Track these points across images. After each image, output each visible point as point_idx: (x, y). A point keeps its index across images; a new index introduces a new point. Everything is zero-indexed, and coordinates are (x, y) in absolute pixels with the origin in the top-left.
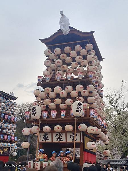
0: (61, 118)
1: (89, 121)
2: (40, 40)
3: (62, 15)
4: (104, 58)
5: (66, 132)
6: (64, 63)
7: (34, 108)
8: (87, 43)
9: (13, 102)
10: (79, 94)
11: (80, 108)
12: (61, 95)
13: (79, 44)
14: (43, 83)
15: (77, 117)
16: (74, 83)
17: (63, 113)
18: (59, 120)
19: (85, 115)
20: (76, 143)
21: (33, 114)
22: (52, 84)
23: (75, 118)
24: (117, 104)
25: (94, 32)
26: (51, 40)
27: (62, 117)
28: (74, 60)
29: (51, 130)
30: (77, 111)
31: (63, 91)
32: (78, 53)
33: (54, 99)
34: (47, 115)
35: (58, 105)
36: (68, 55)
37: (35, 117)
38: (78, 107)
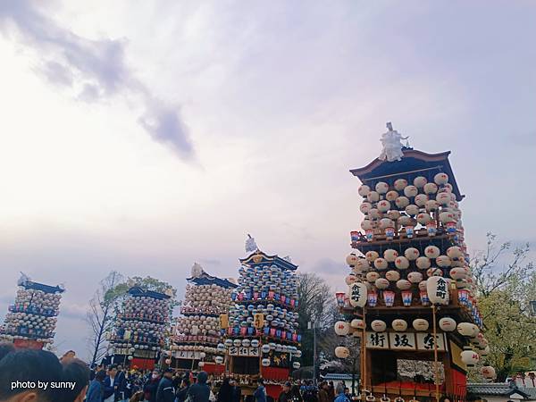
0: (403, 305)
1: (459, 314)
2: (351, 171)
3: (391, 129)
4: (464, 196)
5: (416, 332)
6: (394, 206)
7: (355, 287)
8: (437, 172)
9: (292, 274)
10: (433, 262)
11: (443, 288)
12: (397, 264)
13: (422, 174)
14: (361, 243)
15: (437, 305)
16: (420, 243)
17: (407, 297)
18: (401, 310)
19: (451, 302)
20: (439, 353)
21: (353, 298)
22: (379, 245)
23: (433, 307)
24: (482, 276)
25: (449, 152)
26: (369, 171)
27: (406, 304)
28: (412, 201)
29: (387, 327)
30: (438, 294)
31: (401, 258)
32: (421, 191)
33: (386, 271)
34: (376, 299)
35: (393, 283)
36: (401, 193)
37: (358, 304)
38: (439, 288)
